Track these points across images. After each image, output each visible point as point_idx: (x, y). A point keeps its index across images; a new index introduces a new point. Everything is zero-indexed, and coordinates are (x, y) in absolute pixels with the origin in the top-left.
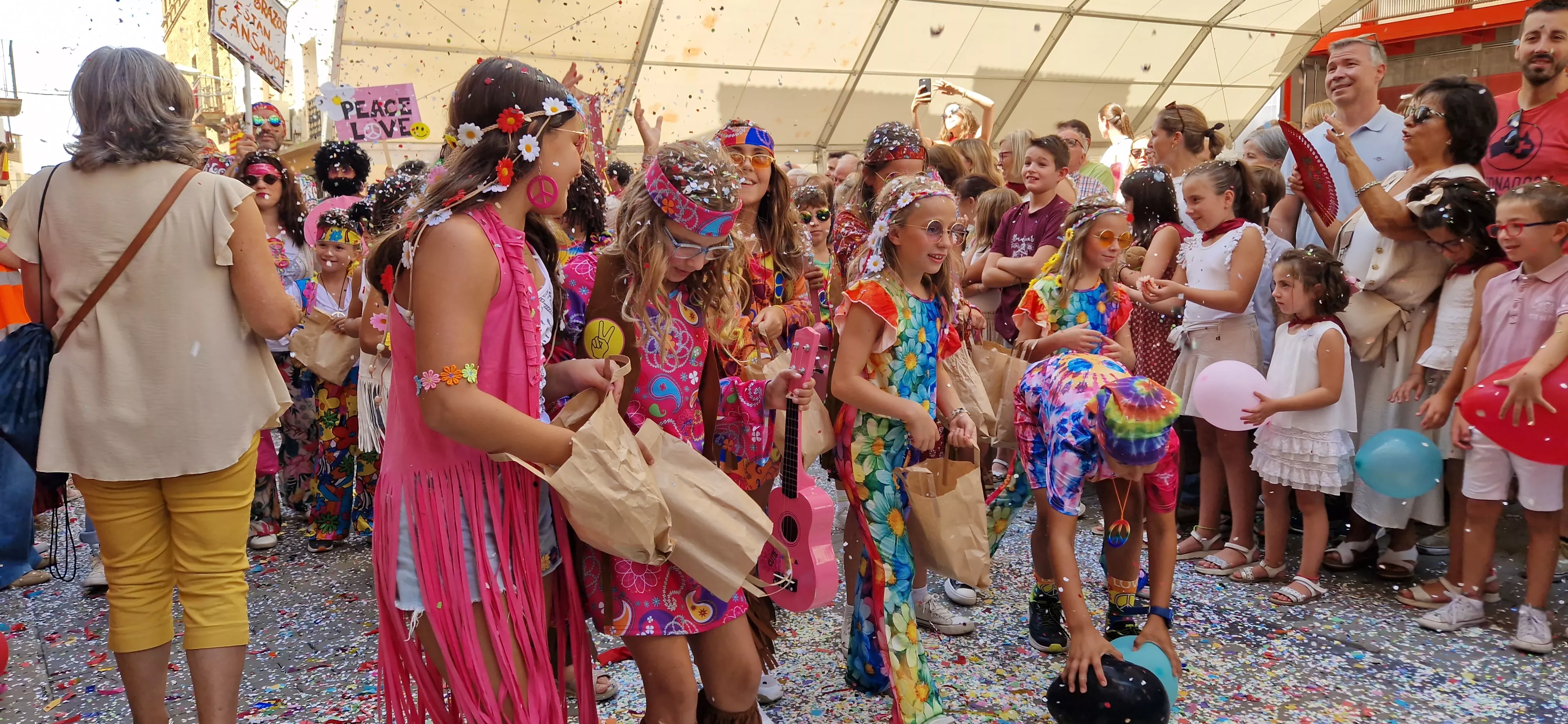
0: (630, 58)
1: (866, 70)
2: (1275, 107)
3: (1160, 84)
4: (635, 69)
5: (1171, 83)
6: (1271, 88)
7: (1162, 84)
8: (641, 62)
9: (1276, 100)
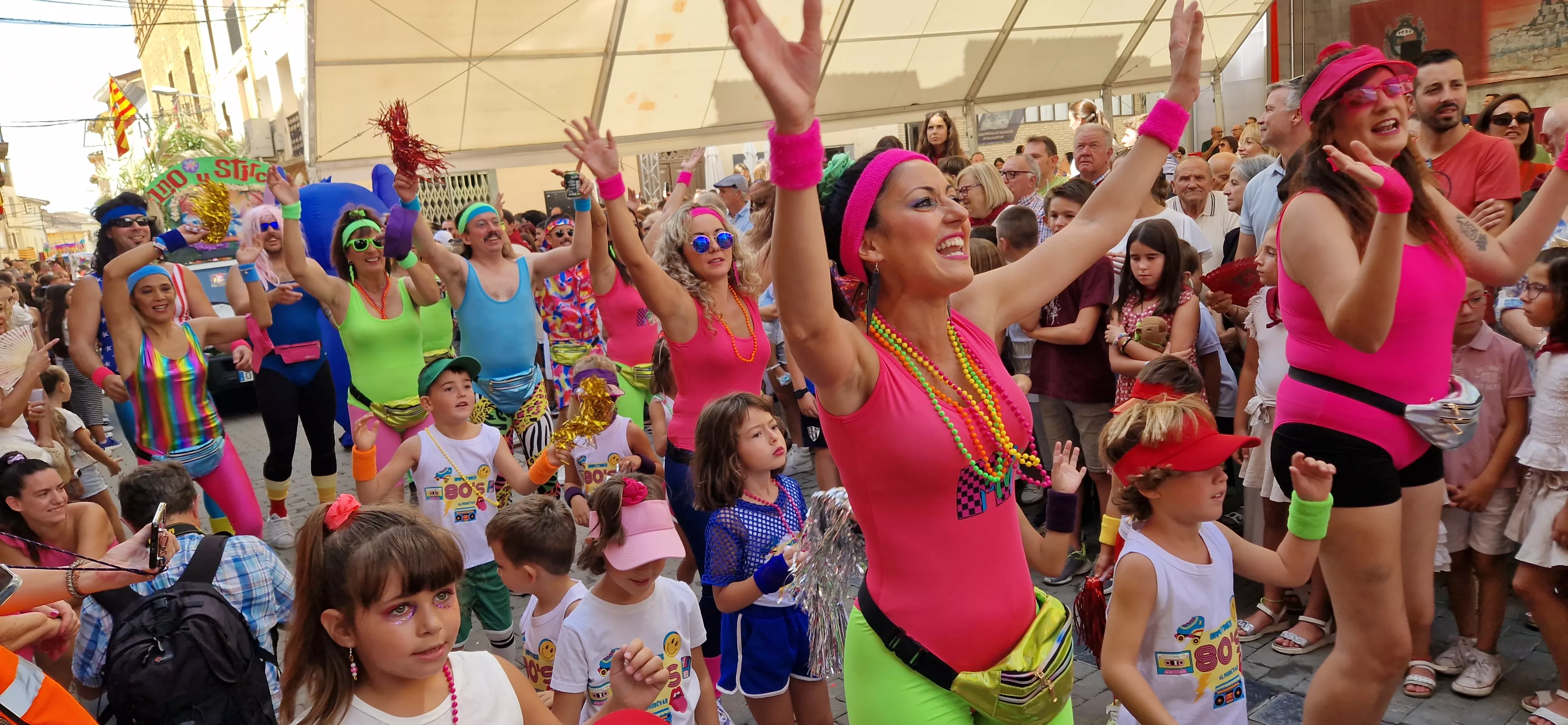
0: (603, 50)
1: (841, 38)
2: (1262, 33)
3: (1142, 22)
4: (608, 61)
5: (1153, 20)
6: (1257, 14)
7: (1144, 22)
8: (614, 53)
9: (1263, 26)
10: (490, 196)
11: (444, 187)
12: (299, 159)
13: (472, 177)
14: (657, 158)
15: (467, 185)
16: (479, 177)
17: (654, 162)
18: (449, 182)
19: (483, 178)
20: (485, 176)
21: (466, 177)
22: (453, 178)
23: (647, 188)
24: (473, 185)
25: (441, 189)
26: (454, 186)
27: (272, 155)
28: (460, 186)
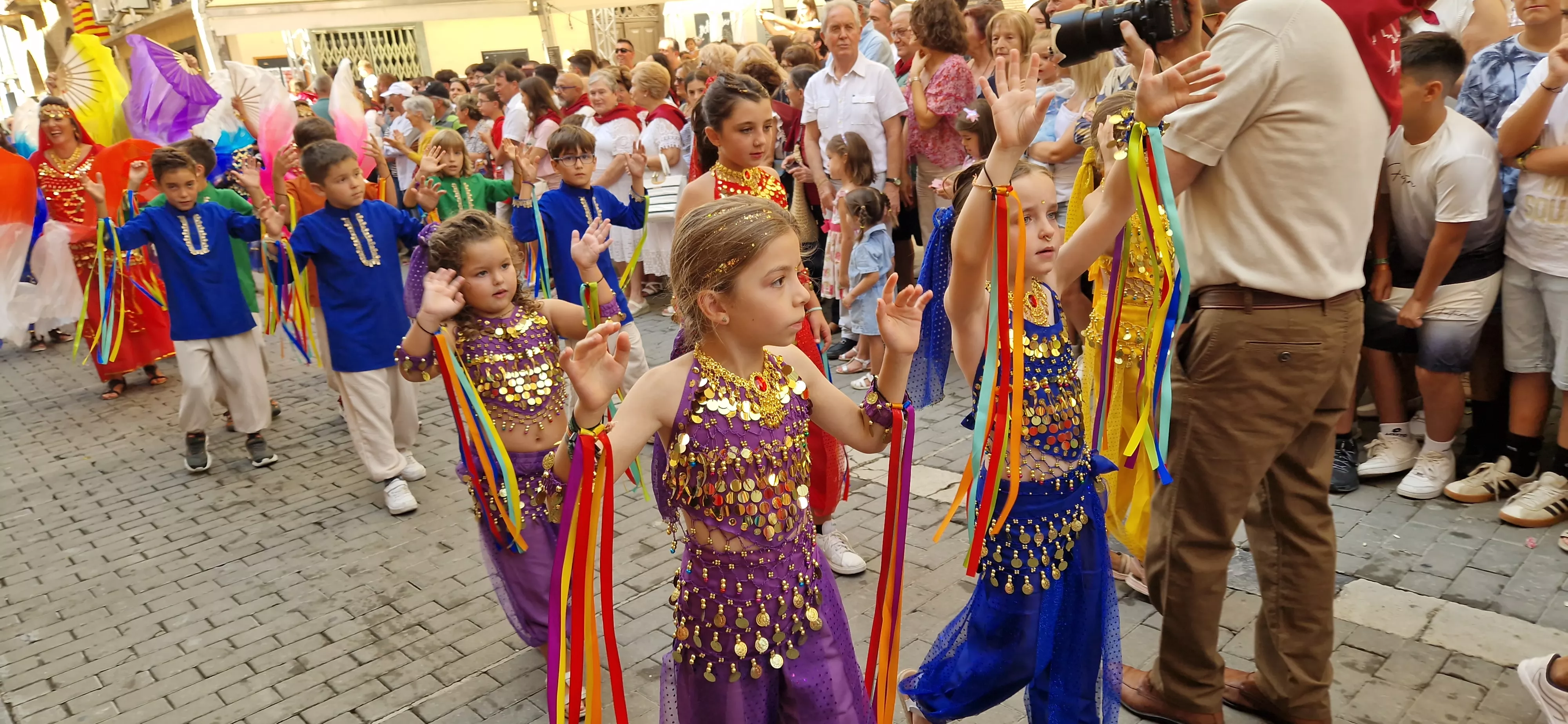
10: (419, 55)
11: (363, 44)
12: (182, 7)
13: (396, 33)
14: (612, 14)
15: (390, 42)
16: (404, 32)
17: (610, 20)
18: (369, 39)
19: (408, 34)
20: (411, 31)
21: (389, 33)
22: (373, 34)
23: (603, 49)
24: (398, 42)
25: (360, 46)
26: (375, 44)
27: (147, 6)
28: (383, 44)
